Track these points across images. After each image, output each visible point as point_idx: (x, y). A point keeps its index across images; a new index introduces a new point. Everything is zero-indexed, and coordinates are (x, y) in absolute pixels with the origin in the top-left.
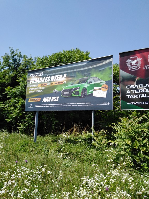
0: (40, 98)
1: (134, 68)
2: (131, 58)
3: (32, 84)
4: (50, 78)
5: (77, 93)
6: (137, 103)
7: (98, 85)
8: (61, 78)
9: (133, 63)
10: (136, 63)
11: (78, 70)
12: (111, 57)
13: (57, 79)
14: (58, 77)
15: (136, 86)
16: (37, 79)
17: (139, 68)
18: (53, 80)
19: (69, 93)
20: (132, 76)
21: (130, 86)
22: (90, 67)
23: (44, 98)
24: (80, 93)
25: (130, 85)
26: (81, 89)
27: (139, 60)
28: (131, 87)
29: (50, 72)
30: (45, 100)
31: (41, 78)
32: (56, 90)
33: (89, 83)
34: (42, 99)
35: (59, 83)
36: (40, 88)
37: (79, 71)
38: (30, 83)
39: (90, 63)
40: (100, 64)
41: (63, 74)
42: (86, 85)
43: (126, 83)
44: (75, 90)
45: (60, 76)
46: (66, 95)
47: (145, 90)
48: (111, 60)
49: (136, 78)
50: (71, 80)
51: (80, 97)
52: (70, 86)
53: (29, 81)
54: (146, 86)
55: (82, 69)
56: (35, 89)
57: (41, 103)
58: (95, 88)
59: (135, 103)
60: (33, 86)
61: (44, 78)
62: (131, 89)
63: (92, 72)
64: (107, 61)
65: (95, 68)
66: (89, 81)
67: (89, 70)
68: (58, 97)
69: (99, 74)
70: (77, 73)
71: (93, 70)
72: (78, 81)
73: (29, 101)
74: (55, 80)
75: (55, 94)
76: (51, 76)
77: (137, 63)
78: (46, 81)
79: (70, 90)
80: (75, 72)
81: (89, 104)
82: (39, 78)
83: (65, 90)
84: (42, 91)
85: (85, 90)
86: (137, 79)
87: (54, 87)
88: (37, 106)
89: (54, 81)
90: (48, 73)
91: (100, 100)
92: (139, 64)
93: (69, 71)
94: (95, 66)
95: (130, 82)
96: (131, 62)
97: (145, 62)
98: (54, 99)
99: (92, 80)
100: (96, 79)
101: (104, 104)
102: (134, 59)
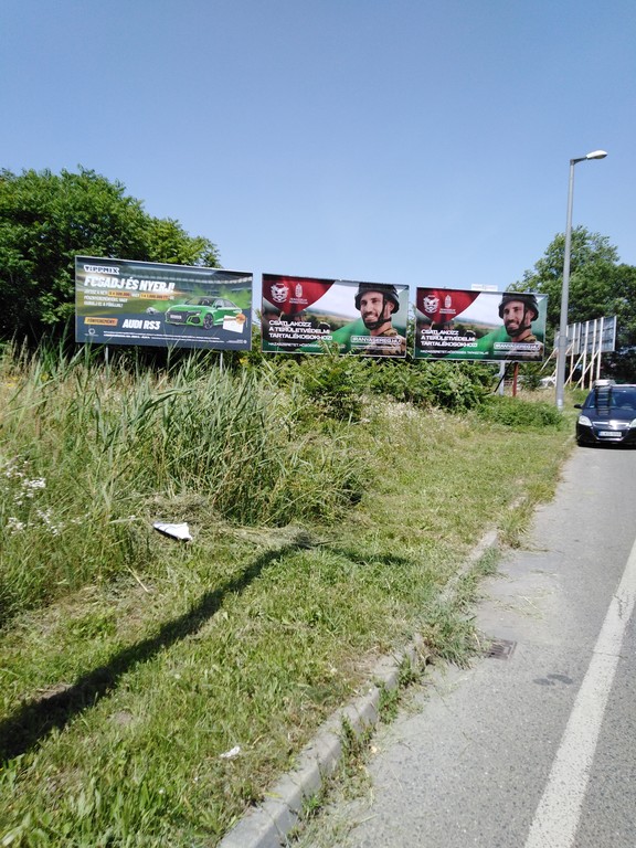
0: (116, 320)
1: (279, 298)
2: (277, 285)
3: (89, 287)
4: (139, 285)
5: (197, 320)
7: (230, 313)
8: (163, 289)
9: (278, 291)
10: (282, 293)
11: (198, 281)
12: (250, 275)
13: (154, 289)
14: (156, 286)
15: (281, 323)
16: (103, 278)
17: (285, 300)
18: (145, 289)
19: (180, 317)
20: (277, 309)
22: (219, 282)
23: (126, 321)
24: (202, 321)
25: (274, 321)
26: (203, 315)
27: (286, 289)
28: (276, 323)
29: (138, 272)
30: (128, 324)
31: (116, 280)
32: (152, 309)
33: (217, 308)
34: (121, 322)
35: (160, 297)
36: (115, 300)
37: (198, 284)
38: (86, 284)
39: (219, 275)
40: (235, 282)
41: (168, 282)
42: (212, 310)
43: (269, 316)
44: (191, 314)
45: (161, 283)
46: (176, 320)
47: (289, 330)
48: (250, 279)
50: (184, 297)
51: (202, 328)
52: (182, 306)
53: (83, 280)
54: (291, 325)
55: (205, 282)
56: (100, 298)
57: (119, 328)
58: (226, 317)
59: (278, 344)
60: (93, 292)
61: (123, 280)
62: (274, 326)
63: (222, 290)
64: (245, 280)
65: (228, 286)
66: (216, 304)
67: (216, 286)
68: (158, 323)
69: (233, 296)
70: (196, 287)
71: (224, 287)
72: (197, 301)
73: (86, 322)
74: (150, 289)
75: (152, 317)
76: (140, 280)
78: (127, 287)
79: (184, 314)
80: (191, 284)
81: (216, 340)
82: (109, 279)
83: (173, 312)
84: (119, 305)
85: (209, 317)
86: (282, 313)
87: (148, 303)
88: (110, 334)
89: (147, 292)
90: (132, 272)
91: (234, 335)
92: (285, 295)
93: (179, 279)
94: (226, 282)
95: (274, 317)
97: (292, 293)
98: (149, 325)
99: (221, 303)
100: (228, 303)
101: (239, 341)
102: (280, 287)
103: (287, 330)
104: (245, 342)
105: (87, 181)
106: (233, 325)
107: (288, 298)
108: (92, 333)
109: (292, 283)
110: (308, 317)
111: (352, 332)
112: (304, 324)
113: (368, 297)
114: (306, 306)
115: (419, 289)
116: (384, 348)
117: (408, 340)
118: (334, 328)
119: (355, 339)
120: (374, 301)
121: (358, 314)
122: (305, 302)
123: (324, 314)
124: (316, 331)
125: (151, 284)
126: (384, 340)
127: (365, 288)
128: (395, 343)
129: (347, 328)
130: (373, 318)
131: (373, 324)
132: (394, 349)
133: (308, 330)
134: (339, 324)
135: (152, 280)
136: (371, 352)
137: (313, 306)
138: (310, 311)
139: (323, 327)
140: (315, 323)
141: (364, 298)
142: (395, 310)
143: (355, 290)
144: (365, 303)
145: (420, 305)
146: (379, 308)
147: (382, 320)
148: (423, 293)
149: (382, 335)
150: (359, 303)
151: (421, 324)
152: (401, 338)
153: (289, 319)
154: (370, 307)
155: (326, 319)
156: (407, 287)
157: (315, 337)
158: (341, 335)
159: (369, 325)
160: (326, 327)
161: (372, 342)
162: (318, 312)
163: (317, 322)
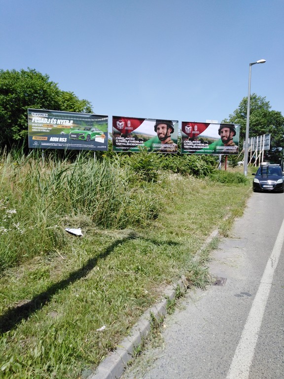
0: (47, 138)
1: (120, 127)
3: (34, 123)
4: (57, 121)
5: (83, 137)
7: (98, 134)
8: (68, 123)
10: (121, 125)
11: (83, 120)
12: (107, 116)
13: (64, 124)
14: (64, 122)
15: (121, 138)
16: (40, 119)
18: (59, 123)
19: (76, 136)
20: (119, 132)
22: (93, 120)
23: (51, 138)
24: (86, 138)
26: (86, 135)
27: (123, 123)
28: (119, 138)
29: (56, 116)
30: (52, 139)
31: (46, 119)
32: (63, 132)
33: (92, 132)
34: (49, 139)
35: (67, 127)
36: (46, 128)
37: (84, 121)
38: (33, 121)
39: (93, 117)
40: (100, 120)
41: (70, 120)
42: (90, 133)
43: (116, 135)
44: (81, 135)
45: (67, 121)
46: (74, 137)
48: (107, 118)
50: (77, 127)
51: (86, 141)
52: (76, 131)
53: (31, 119)
55: (87, 120)
56: (39, 128)
57: (48, 141)
58: (96, 136)
59: (120, 148)
60: (36, 125)
61: (50, 119)
62: (118, 140)
63: (94, 124)
64: (105, 119)
65: (96, 121)
66: (92, 130)
67: (92, 122)
68: (66, 139)
69: (100, 126)
70: (82, 122)
71: (95, 122)
72: (83, 129)
73: (33, 139)
74: (62, 123)
75: (63, 136)
76: (57, 119)
78: (51, 123)
79: (77, 135)
80: (80, 121)
81: (92, 146)
82: (43, 119)
83: (72, 134)
84: (48, 131)
85: (89, 136)
86: (122, 134)
87: (61, 130)
88: (44, 144)
89: (60, 125)
90: (54, 116)
91: (100, 144)
93: (75, 119)
94: (96, 120)
95: (118, 135)
97: (126, 125)
98: (62, 140)
99: (94, 129)
100: (97, 129)
101: (103, 147)
102: (120, 122)
103: (124, 141)
104: (105, 147)
105: (32, 75)
106: (100, 140)
107: (124, 127)
108: (36, 144)
109: (126, 120)
110: (133, 135)
111: (153, 142)
112: (132, 139)
113: (160, 126)
114: (132, 130)
115: (183, 122)
116: (168, 149)
117: (178, 146)
118: (145, 140)
119: (155, 145)
120: (163, 128)
121: (156, 134)
122: (132, 128)
123: (140, 134)
124: (137, 142)
125: (62, 121)
126: (167, 146)
127: (159, 122)
128: (172, 147)
129: (151, 140)
130: (163, 136)
131: (163, 138)
132: (172, 150)
133: (133, 142)
134: (147, 139)
135: (63, 119)
136: (162, 151)
137: (136, 131)
138: (134, 133)
139: (140, 140)
141: (158, 127)
142: (172, 132)
143: (154, 123)
144: (159, 129)
145: (183, 130)
146: (165, 131)
147: (166, 136)
148: (185, 124)
149: (167, 143)
150: (156, 129)
151: (184, 138)
152: (175, 144)
153: (125, 136)
154: (161, 131)
155: (142, 136)
156: (178, 122)
157: (136, 144)
158: (148, 143)
159: (161, 139)
161: (162, 146)
162: (138, 133)
163: (137, 138)
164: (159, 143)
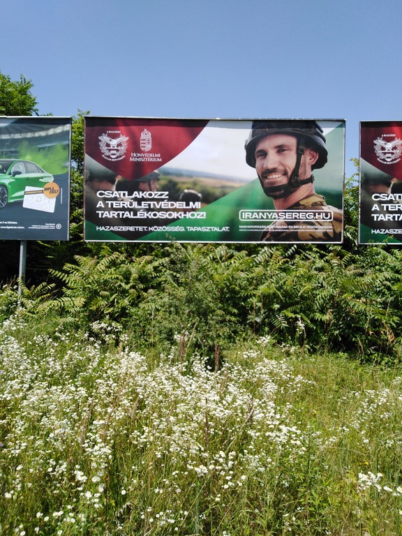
1: (112, 154)
2: (109, 134)
6: (116, 229)
7: (35, 182)
9: (111, 143)
10: (117, 146)
12: (67, 121)
15: (116, 194)
17: (123, 157)
20: (110, 171)
21: (103, 192)
22: (18, 136)
25: (105, 191)
27: (124, 139)
33: (14, 175)
39: (18, 126)
40: (43, 134)
42: (6, 179)
43: (96, 184)
47: (131, 204)
48: (68, 127)
49: (116, 176)
54: (133, 196)
58: (28, 188)
59: (112, 228)
62: (105, 199)
63: (23, 148)
64: (59, 129)
66: (13, 169)
67: (14, 142)
69: (40, 156)
71: (25, 143)
77: (119, 145)
81: (11, 225)
85: (2, 190)
86: (119, 179)
91: (41, 216)
92: (123, 149)
94: (29, 135)
95: (104, 185)
96: (109, 142)
97: (135, 145)
99: (21, 168)
100: (31, 167)
101: (49, 226)
102: (114, 136)
103: (127, 204)
104: (59, 226)
106: (41, 202)
107: (127, 154)
109: (135, 128)
110: (163, 182)
111: (241, 204)
113: (269, 144)
114: (159, 164)
115: (365, 125)
116: (302, 229)
118: (208, 198)
119: (246, 215)
120: (281, 149)
121: (251, 174)
122: (157, 158)
123: (190, 175)
124: (177, 205)
126: (300, 215)
127: (263, 127)
128: (323, 220)
129: (232, 196)
130: (280, 179)
131: (280, 188)
132: (320, 230)
134: (218, 192)
136: (276, 235)
137: (172, 165)
138: (166, 173)
139: (189, 198)
140: (174, 192)
142: (321, 161)
143: (245, 134)
144: (264, 154)
145: (368, 152)
146: (290, 161)
147: (295, 181)
148: (372, 131)
149: (297, 206)
150: (254, 155)
151: (369, 183)
152: (332, 210)
154: (272, 160)
155: (195, 184)
156: (342, 123)
157: (175, 215)
158: (221, 209)
159: (271, 190)
160: (194, 198)
161: (278, 219)
162: (179, 175)
163: (179, 190)
164: (264, 206)
